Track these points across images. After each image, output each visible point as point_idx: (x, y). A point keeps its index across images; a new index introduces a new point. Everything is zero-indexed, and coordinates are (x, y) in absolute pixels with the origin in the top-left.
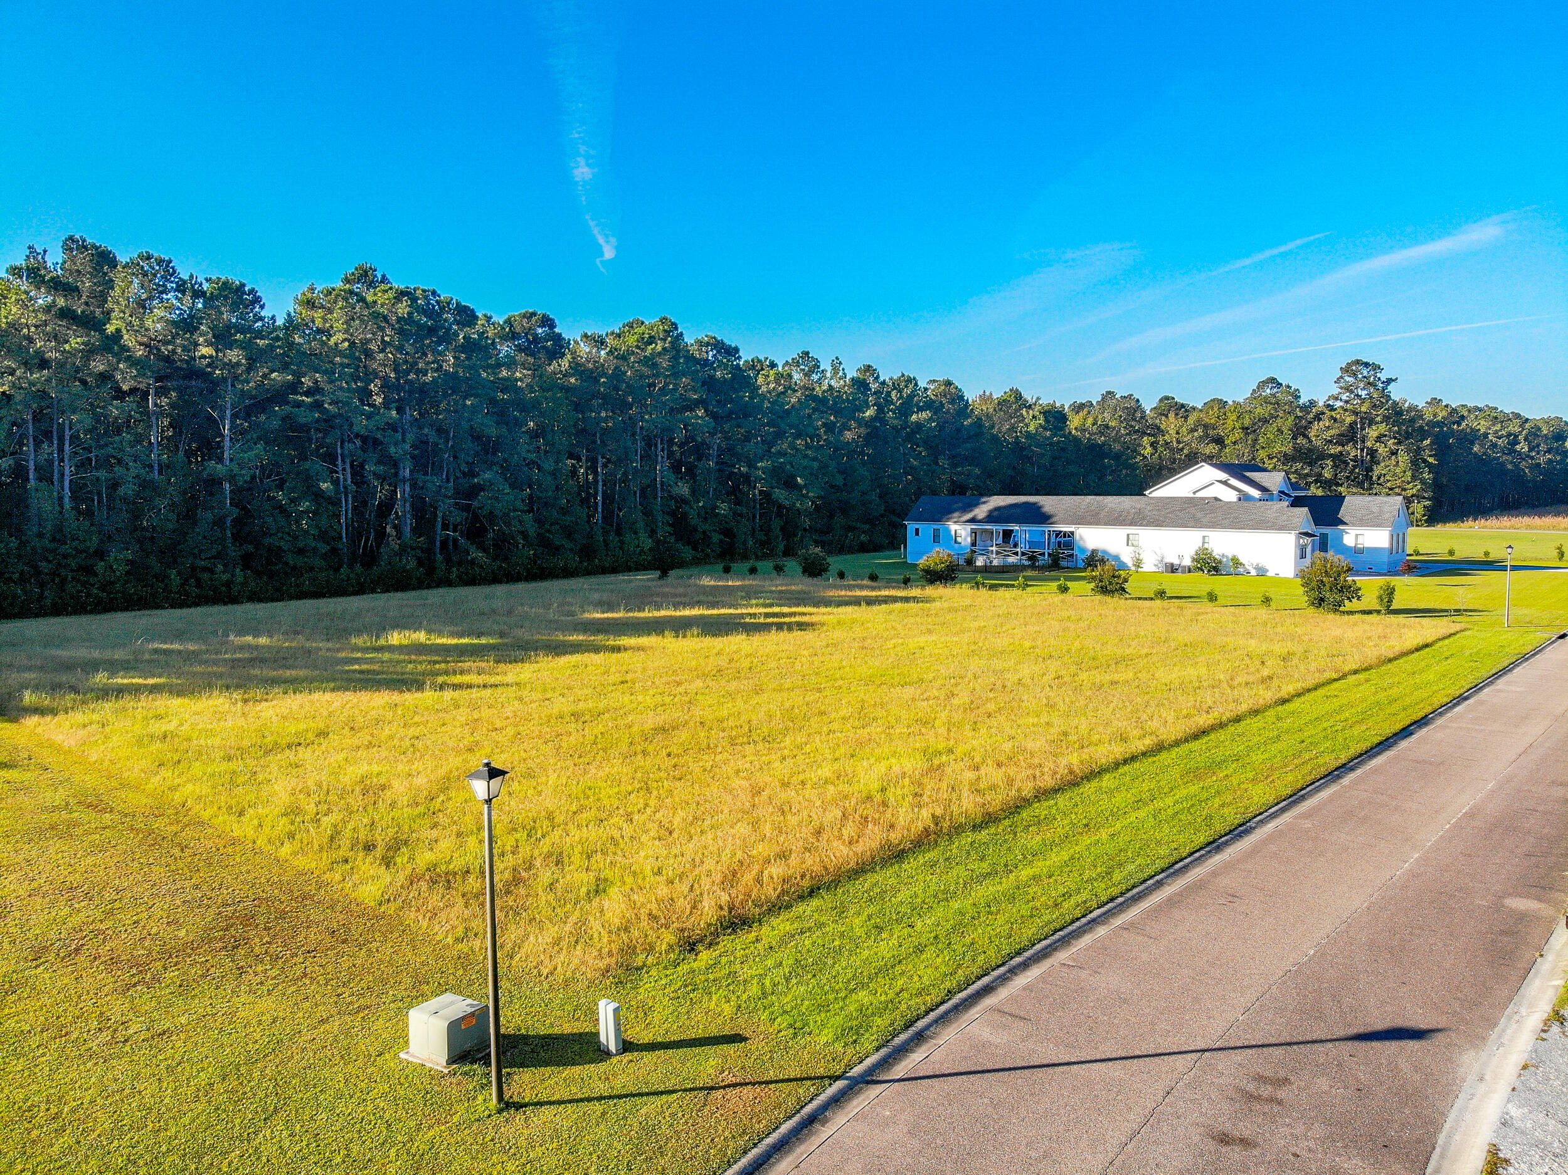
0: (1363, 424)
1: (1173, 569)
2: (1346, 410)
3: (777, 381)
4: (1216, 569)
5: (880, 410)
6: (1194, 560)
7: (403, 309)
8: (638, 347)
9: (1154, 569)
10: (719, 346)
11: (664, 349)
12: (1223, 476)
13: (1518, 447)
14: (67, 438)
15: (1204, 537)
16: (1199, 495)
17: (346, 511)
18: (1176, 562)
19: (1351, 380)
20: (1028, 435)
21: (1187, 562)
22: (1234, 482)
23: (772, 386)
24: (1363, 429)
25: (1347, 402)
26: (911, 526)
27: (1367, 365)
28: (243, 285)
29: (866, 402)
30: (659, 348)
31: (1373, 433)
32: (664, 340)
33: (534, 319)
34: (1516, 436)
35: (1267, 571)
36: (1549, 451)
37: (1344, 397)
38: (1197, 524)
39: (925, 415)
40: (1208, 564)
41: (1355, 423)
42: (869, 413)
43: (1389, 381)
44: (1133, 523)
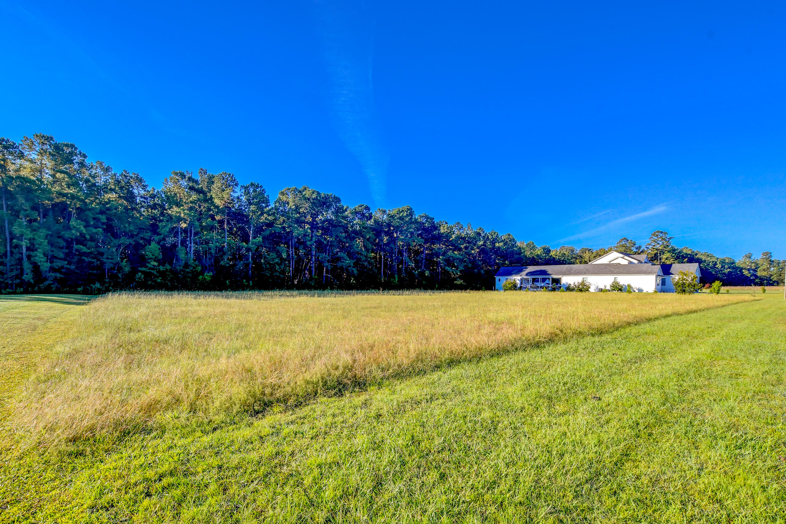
0: (660, 254)
1: (601, 290)
2: (654, 249)
3: (448, 228)
4: (620, 290)
5: (485, 242)
6: (611, 286)
7: (314, 196)
8: (398, 214)
9: (594, 291)
10: (427, 217)
11: (407, 215)
12: (622, 255)
13: (717, 266)
14: (193, 233)
15: (615, 278)
16: (611, 263)
17: (292, 265)
18: (603, 288)
19: (656, 238)
20: (538, 255)
21: (608, 288)
22: (626, 257)
23: (446, 230)
24: (660, 255)
25: (654, 246)
26: (497, 278)
27: (662, 232)
28: (258, 184)
29: (480, 239)
30: (405, 214)
31: (664, 257)
32: (407, 212)
33: (363, 207)
34: (716, 262)
35: (643, 290)
36: (729, 268)
37: (653, 244)
38: (612, 273)
39: (501, 244)
40: (618, 288)
41: (657, 253)
42: (481, 243)
43: (670, 238)
44: (585, 274)
